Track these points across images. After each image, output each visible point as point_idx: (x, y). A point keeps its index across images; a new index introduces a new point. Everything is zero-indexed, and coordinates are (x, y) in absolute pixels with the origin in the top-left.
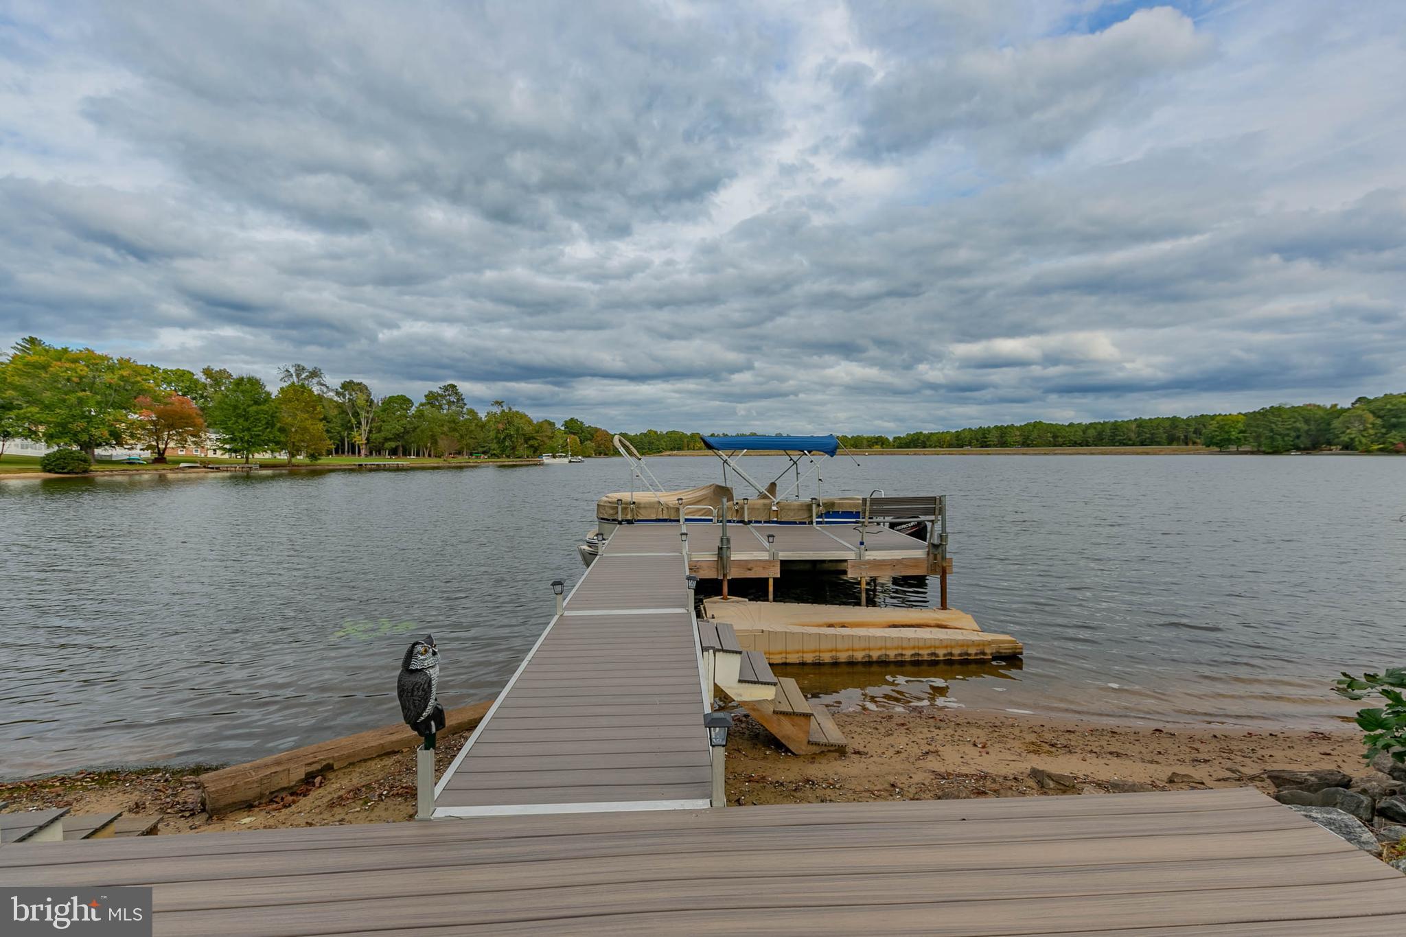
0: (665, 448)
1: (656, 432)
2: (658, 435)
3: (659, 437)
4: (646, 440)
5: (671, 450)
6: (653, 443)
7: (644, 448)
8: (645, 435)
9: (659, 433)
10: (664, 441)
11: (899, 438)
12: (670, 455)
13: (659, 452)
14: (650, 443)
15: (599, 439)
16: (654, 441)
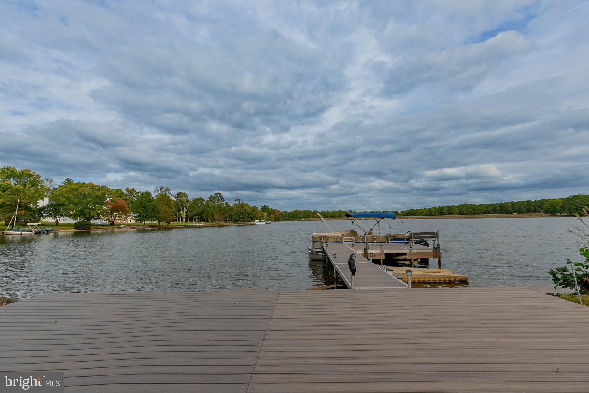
0: (302, 217)
1: (299, 211)
2: (299, 212)
3: (300, 213)
4: (295, 214)
5: (305, 218)
6: (298, 215)
7: (294, 217)
8: (294, 212)
9: (300, 211)
10: (302, 215)
11: (403, 212)
12: (305, 220)
13: (300, 219)
14: (296, 215)
15: (276, 214)
16: (298, 214)
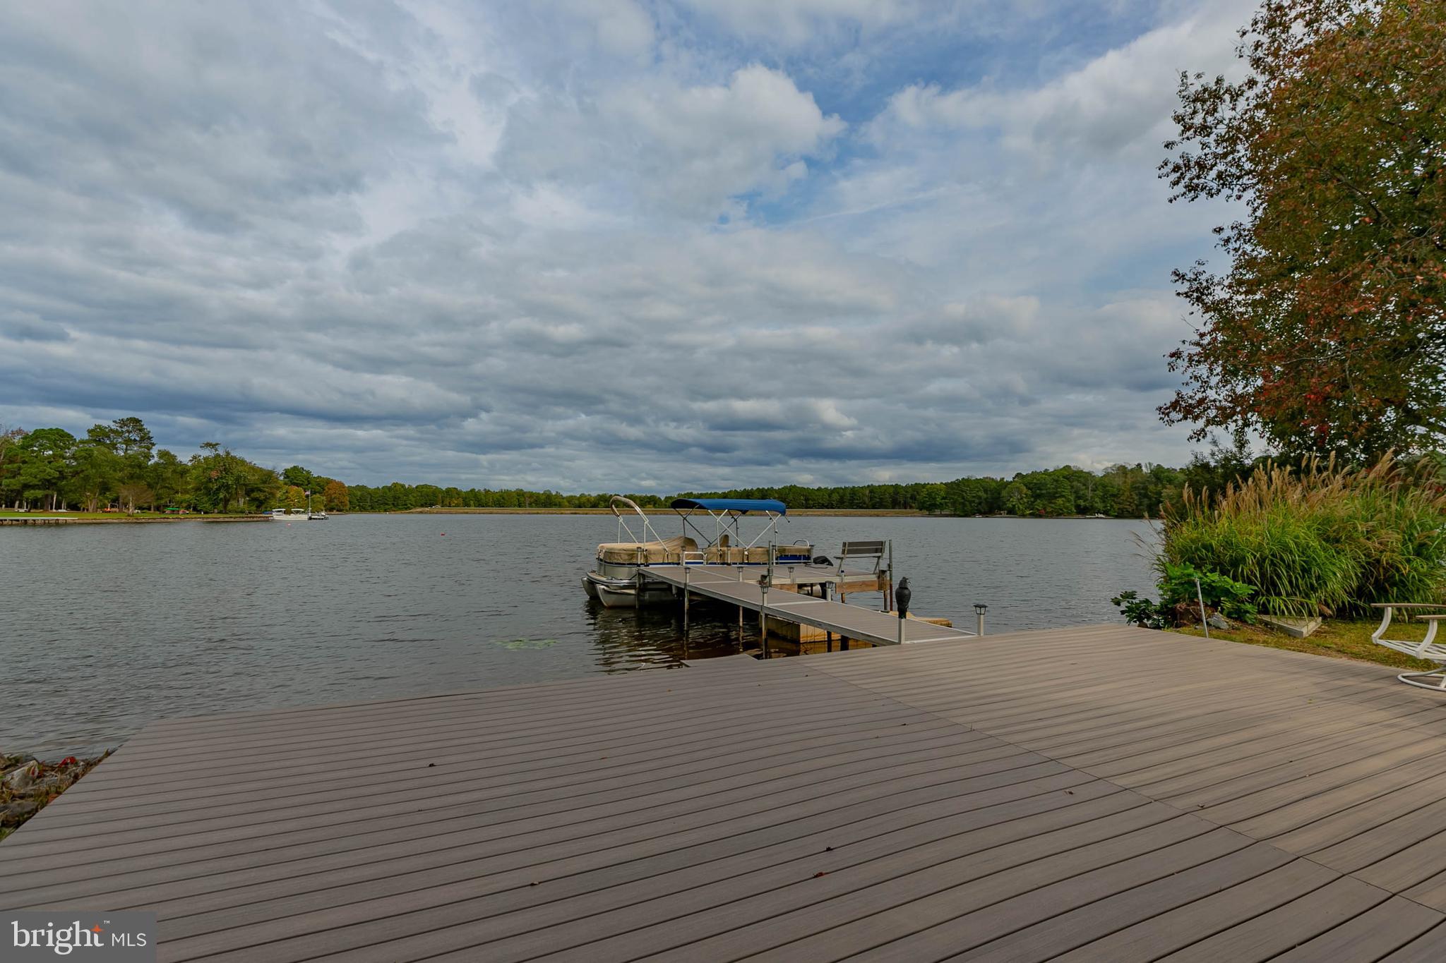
0: (414, 504)
1: (403, 486)
2: (405, 489)
3: (407, 491)
4: (390, 494)
5: (422, 506)
6: (399, 498)
7: (387, 504)
8: (389, 489)
9: (407, 486)
10: (414, 497)
11: (670, 498)
12: (421, 512)
13: (406, 509)
14: (396, 498)
15: (330, 492)
16: (401, 495)
